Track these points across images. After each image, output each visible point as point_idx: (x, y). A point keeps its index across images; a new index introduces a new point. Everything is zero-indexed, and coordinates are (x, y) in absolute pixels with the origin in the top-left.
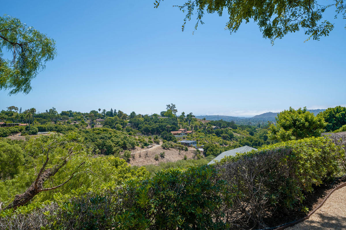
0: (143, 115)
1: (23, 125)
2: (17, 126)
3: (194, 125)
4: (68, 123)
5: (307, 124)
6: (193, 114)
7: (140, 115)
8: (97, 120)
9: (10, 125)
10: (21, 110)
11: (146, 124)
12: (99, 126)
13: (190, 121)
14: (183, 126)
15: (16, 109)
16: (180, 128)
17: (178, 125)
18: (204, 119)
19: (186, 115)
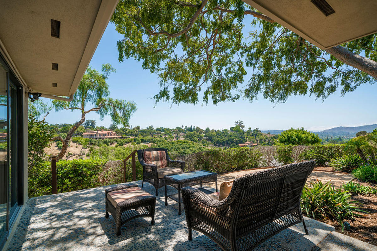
0: (215, 131)
1: (132, 138)
2: (129, 138)
3: (259, 139)
4: (160, 136)
5: (297, 139)
6: (259, 129)
7: (213, 131)
8: (181, 134)
9: (125, 138)
10: (131, 127)
11: (218, 137)
12: (182, 138)
13: (256, 135)
14: (249, 139)
15: (129, 126)
16: (246, 141)
17: (245, 138)
18: (269, 134)
19: (252, 129)
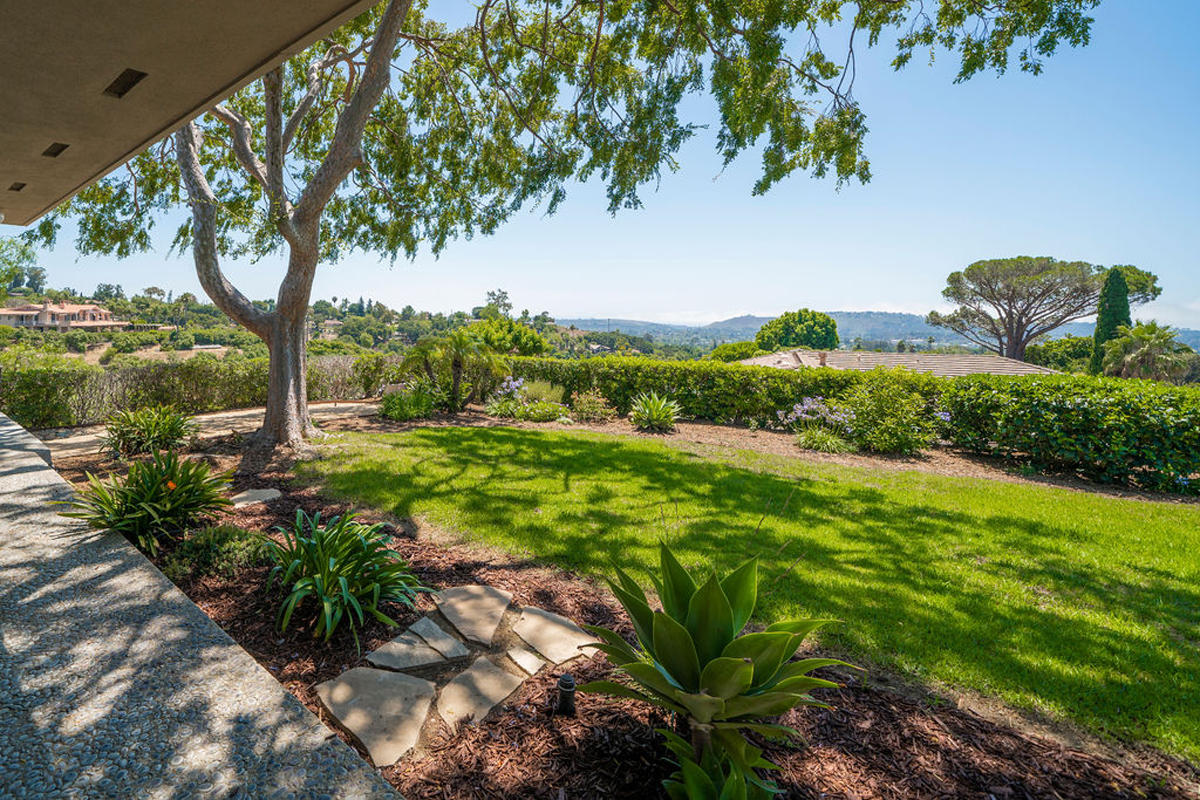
0: (430, 316)
1: (166, 329)
2: (153, 331)
6: (549, 316)
7: (423, 315)
8: (327, 322)
9: (141, 328)
10: (170, 295)
11: (435, 334)
12: (330, 335)
15: (161, 293)
18: (572, 328)
19: (531, 315)
